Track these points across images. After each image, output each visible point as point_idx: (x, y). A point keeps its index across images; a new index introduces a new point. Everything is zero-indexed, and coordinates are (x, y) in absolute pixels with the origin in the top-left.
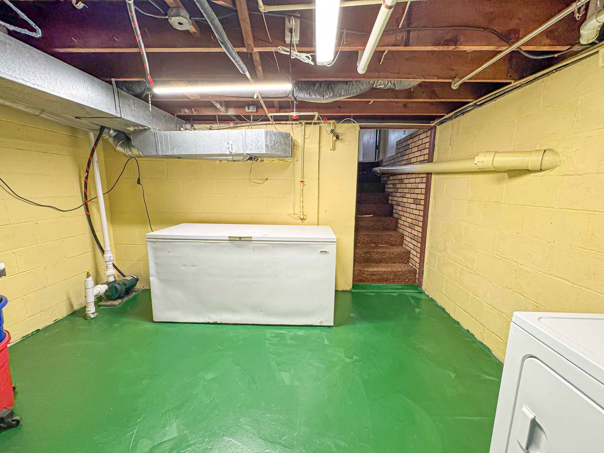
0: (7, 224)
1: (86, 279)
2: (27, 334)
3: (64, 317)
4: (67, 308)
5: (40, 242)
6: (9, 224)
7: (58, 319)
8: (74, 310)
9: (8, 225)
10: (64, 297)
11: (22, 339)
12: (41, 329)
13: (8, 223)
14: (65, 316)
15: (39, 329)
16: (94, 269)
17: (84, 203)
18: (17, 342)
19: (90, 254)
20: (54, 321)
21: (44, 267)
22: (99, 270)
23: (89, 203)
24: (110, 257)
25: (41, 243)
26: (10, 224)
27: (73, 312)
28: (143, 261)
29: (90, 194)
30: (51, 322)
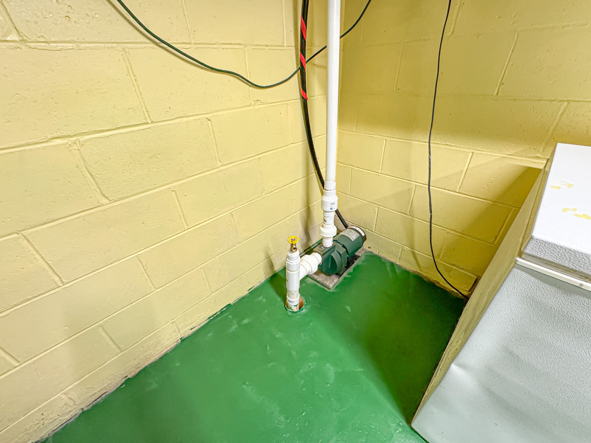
0: (145, 121)
1: (290, 254)
2: (214, 313)
3: (261, 283)
4: (265, 271)
5: (220, 164)
6: (150, 122)
7: (254, 287)
8: (275, 271)
9: (148, 123)
10: (262, 257)
11: (208, 320)
12: (232, 304)
13: (146, 118)
14: (263, 281)
15: (230, 304)
16: (305, 208)
17: (299, 66)
18: (202, 325)
19: (300, 183)
20: (249, 290)
21: (230, 213)
22: (311, 208)
23: (307, 66)
24: (333, 204)
25: (221, 166)
26: (152, 122)
27: (273, 274)
28: (380, 207)
29: (312, 44)
30: (245, 293)
